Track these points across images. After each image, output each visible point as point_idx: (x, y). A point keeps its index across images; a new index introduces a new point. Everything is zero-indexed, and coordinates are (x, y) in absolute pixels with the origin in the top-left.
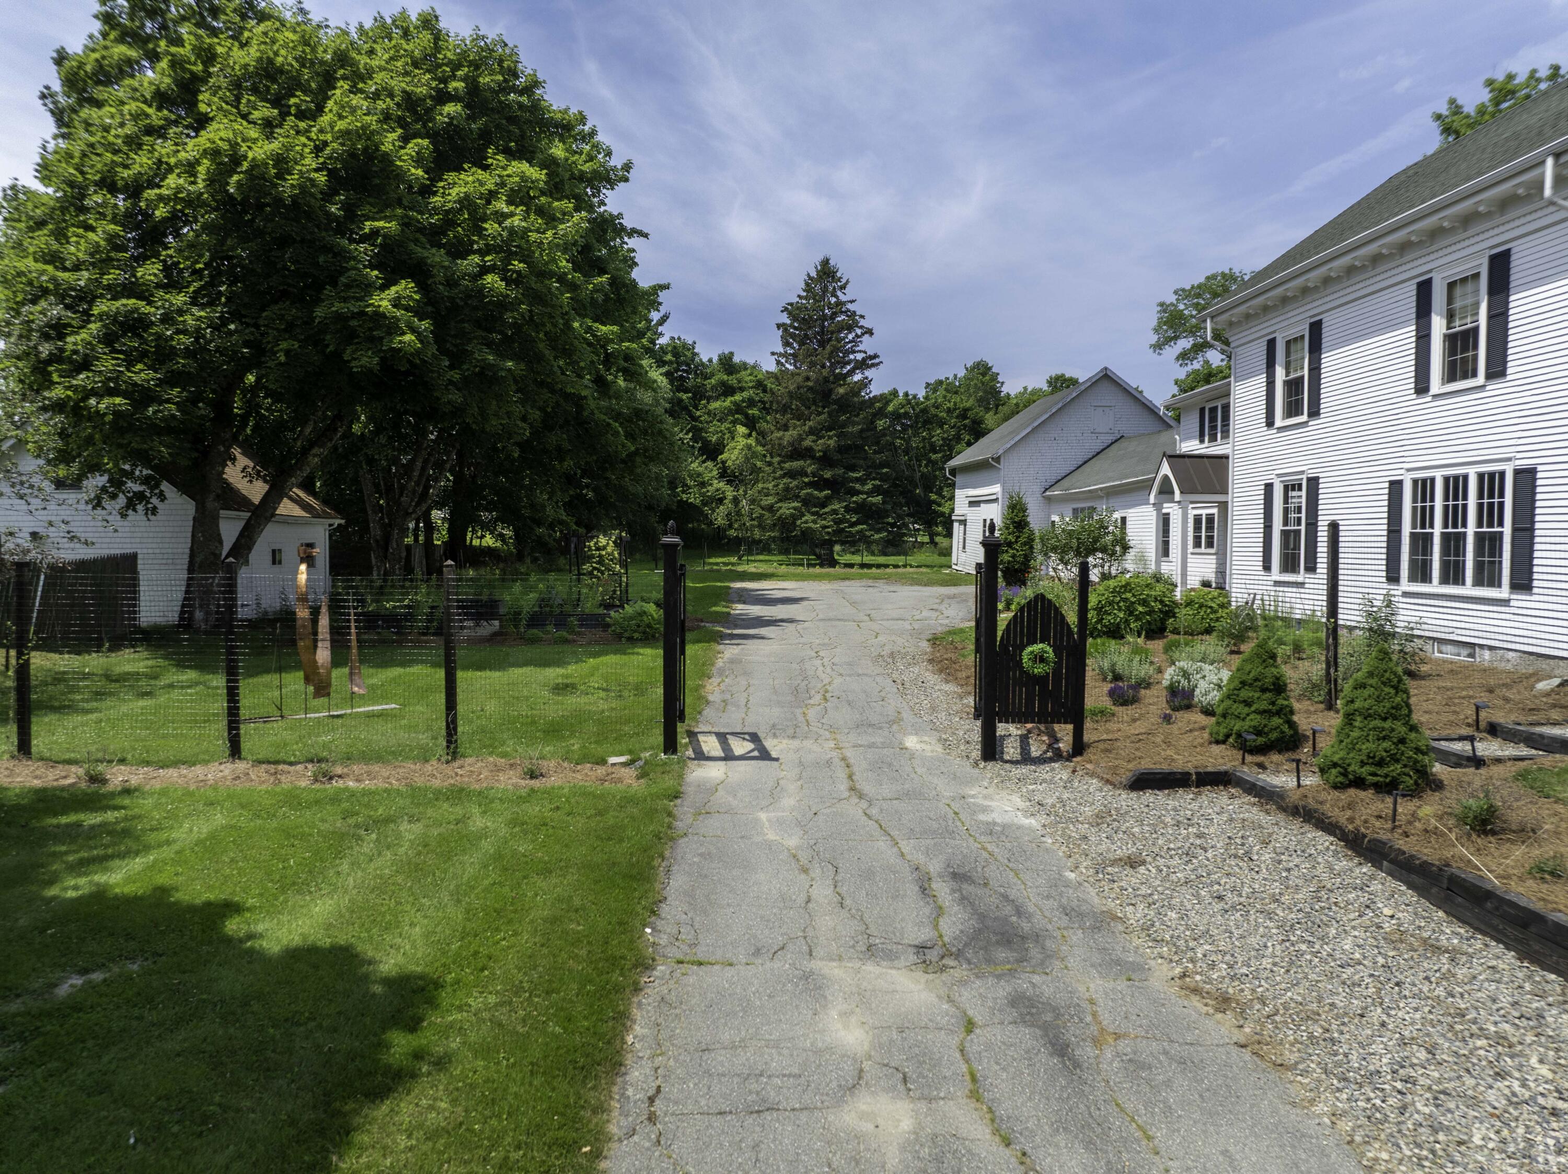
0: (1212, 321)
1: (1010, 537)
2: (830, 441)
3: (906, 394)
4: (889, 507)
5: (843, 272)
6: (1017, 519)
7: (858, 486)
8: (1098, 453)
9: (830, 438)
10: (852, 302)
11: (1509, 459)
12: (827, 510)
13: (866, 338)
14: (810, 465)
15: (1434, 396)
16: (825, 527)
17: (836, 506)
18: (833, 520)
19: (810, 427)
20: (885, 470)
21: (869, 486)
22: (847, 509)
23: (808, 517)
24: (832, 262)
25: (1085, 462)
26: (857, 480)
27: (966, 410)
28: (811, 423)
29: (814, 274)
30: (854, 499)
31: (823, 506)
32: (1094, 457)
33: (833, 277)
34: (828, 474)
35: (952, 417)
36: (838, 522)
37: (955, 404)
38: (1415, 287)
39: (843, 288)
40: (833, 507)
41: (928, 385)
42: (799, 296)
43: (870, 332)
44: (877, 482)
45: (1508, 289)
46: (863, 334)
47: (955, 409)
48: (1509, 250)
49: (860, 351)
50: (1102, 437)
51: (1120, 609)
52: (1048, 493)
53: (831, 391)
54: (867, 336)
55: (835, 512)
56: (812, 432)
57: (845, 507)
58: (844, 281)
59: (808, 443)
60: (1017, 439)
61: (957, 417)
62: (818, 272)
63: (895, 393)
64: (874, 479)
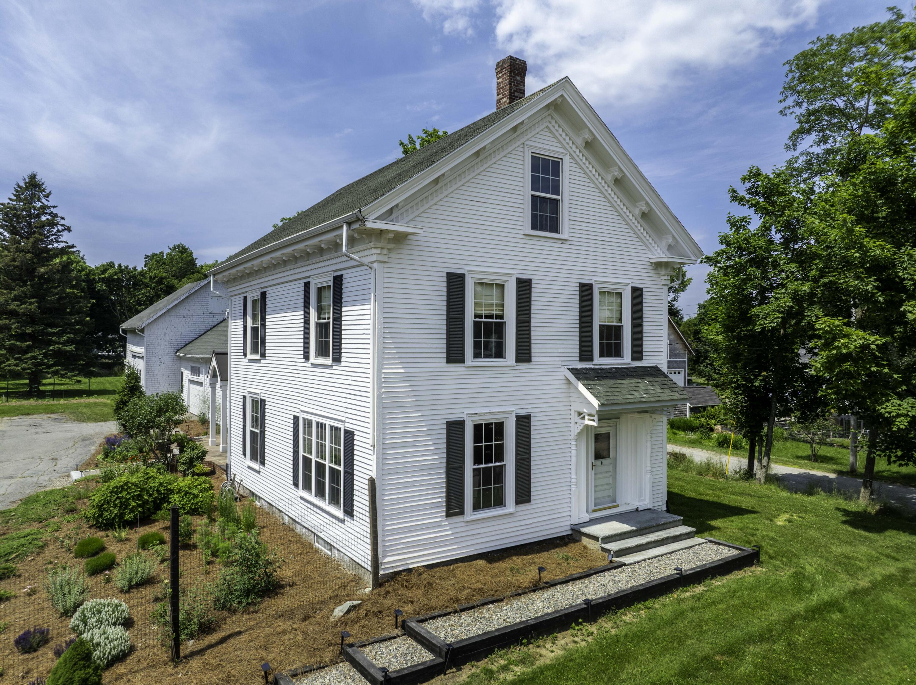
0: (214, 277)
1: (125, 398)
2: (32, 306)
3: (120, 266)
4: (81, 353)
5: (48, 186)
6: (130, 385)
7: (54, 339)
8: (214, 327)
9: (31, 304)
10: (54, 207)
11: (342, 421)
12: (28, 356)
13: (65, 233)
14: (14, 323)
15: (312, 364)
16: (24, 369)
17: (36, 353)
18: (33, 364)
19: (15, 295)
20: (77, 327)
21: (64, 339)
22: (45, 355)
23: (12, 362)
24: (38, 178)
25: (205, 332)
26: (53, 334)
27: (162, 278)
28: (16, 292)
29: (22, 184)
30: (51, 348)
31: (26, 353)
32: (211, 329)
33: (39, 188)
34: (29, 330)
35: (152, 282)
36: (36, 365)
37: (155, 274)
38: (303, 285)
39: (47, 196)
40: (33, 354)
41: (146, 257)
42: (10, 199)
43: (69, 229)
44: (72, 336)
45: (341, 303)
46: (63, 230)
47: (155, 278)
48: (342, 275)
49: (62, 242)
50: (217, 316)
51: (115, 506)
52: (178, 354)
53: (34, 269)
54: (66, 232)
55: (35, 357)
56: (15, 299)
57: (44, 354)
58: (48, 191)
59: (13, 306)
60: (156, 317)
61: (156, 283)
62: (26, 183)
63: (111, 265)
64: (69, 333)
